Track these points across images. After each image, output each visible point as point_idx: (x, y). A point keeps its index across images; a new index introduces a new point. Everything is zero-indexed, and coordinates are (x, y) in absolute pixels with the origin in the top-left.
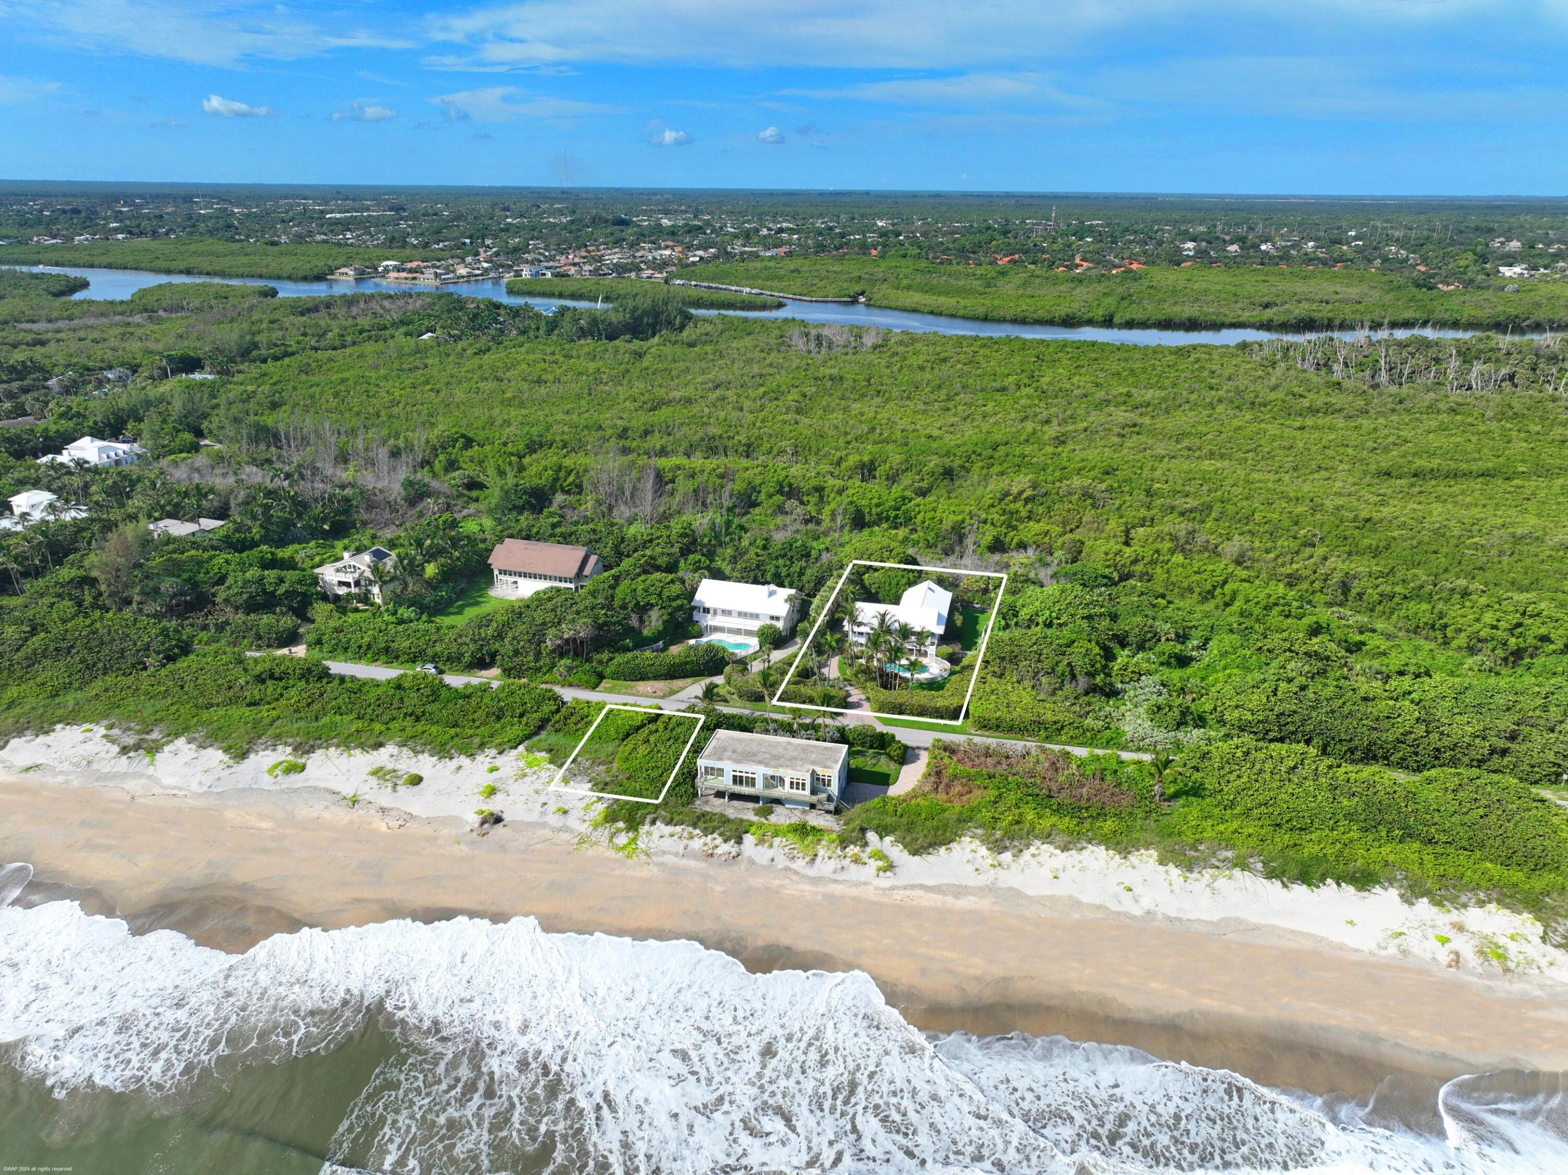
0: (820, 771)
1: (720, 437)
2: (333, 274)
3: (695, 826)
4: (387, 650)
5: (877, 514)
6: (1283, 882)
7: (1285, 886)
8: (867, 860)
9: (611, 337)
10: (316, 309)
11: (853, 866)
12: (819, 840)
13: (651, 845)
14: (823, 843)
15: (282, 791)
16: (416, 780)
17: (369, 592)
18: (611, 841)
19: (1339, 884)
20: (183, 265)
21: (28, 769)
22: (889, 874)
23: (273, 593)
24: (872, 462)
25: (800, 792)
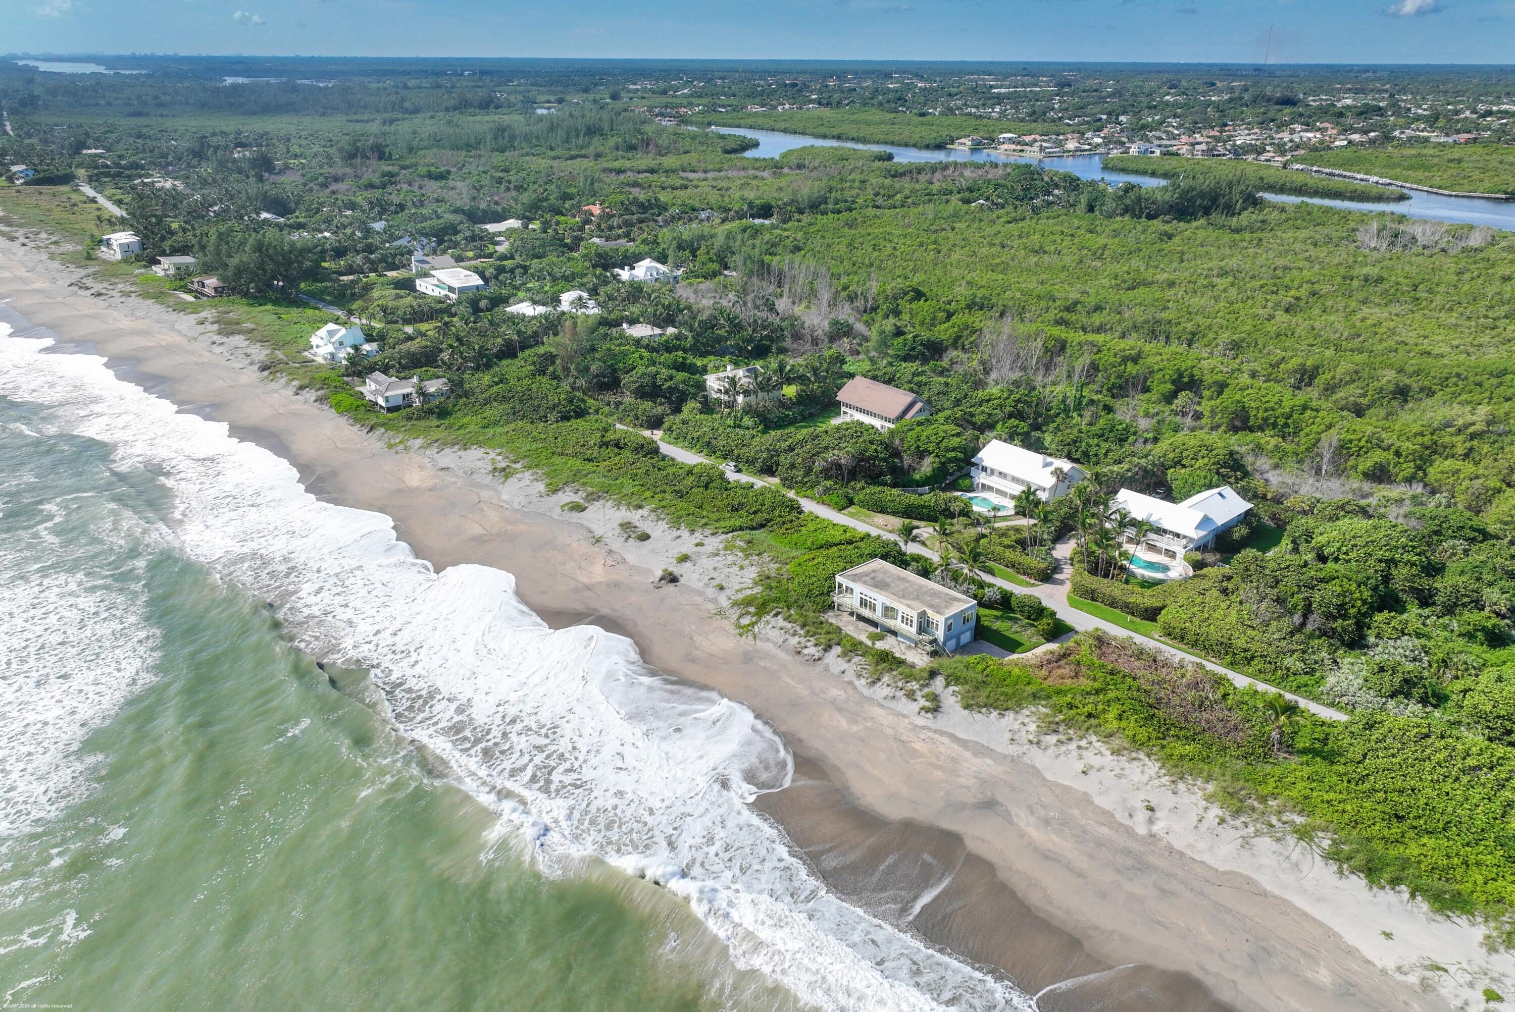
0: (930, 613)
1: (1170, 322)
2: (952, 143)
3: (803, 626)
4: (708, 444)
5: (1263, 419)
6: (1340, 867)
7: (1341, 872)
8: (919, 698)
9: (1150, 217)
10: (903, 174)
11: (904, 699)
12: (892, 670)
13: (763, 632)
14: (895, 673)
15: (562, 522)
16: (645, 537)
17: (735, 400)
18: (738, 619)
19: (1413, 896)
20: (836, 131)
21: (443, 469)
22: (929, 715)
23: (660, 386)
24: (1316, 368)
25: (908, 627)
